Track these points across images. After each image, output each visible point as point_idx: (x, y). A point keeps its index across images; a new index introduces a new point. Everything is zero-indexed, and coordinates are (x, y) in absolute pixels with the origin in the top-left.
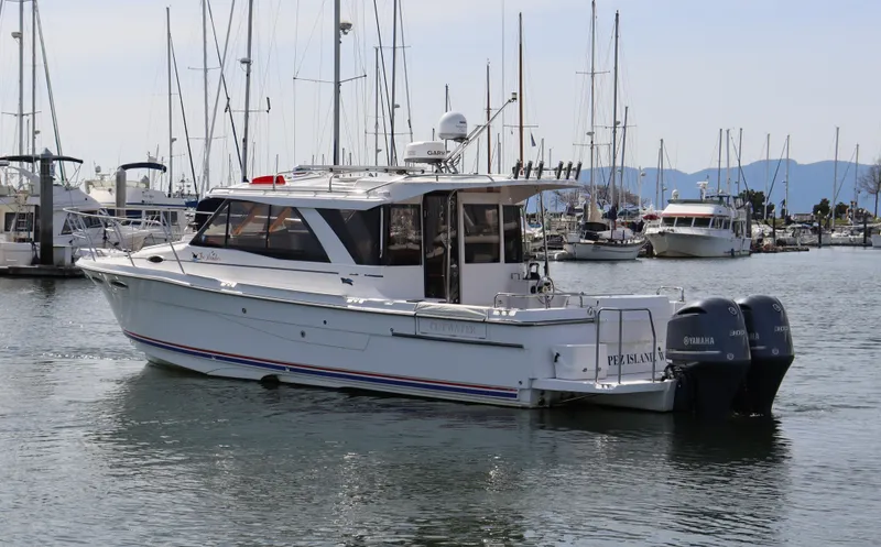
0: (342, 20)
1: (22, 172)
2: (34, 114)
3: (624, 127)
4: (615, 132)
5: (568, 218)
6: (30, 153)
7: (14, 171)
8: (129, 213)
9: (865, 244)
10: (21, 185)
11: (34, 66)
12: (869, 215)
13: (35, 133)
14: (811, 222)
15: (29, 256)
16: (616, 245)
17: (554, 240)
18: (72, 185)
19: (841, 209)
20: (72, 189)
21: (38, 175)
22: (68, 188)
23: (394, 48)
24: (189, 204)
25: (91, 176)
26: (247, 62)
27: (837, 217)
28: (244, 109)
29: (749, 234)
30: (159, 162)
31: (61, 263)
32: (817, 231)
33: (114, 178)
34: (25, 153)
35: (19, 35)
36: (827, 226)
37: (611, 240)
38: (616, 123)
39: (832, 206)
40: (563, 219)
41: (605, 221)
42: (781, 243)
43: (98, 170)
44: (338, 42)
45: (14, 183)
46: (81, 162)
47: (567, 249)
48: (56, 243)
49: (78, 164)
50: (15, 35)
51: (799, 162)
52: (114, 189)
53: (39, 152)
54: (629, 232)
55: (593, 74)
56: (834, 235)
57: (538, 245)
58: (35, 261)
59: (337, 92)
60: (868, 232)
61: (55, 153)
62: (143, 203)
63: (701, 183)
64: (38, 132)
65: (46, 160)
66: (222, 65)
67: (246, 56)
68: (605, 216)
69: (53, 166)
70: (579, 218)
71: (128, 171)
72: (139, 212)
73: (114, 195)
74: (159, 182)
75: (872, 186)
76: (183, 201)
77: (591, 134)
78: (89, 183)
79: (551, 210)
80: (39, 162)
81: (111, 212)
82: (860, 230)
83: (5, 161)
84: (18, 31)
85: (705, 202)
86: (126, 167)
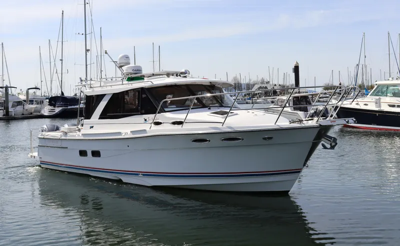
0: (87, 49)
6: (2, 86)
8: (30, 101)
15: (2, 114)
21: (4, 92)
22: (13, 95)
24: (47, 98)
25: (20, 92)
26: (62, 60)
28: (61, 72)
30: (38, 87)
31: (11, 116)
33: (26, 92)
43: (21, 90)
44: (86, 55)
46: (16, 88)
48: (10, 110)
52: (26, 95)
53: (5, 86)
58: (4, 115)
59: (86, 68)
61: (9, 86)
62: (34, 98)
64: (4, 80)
65: (7, 88)
66: (55, 61)
67: (61, 59)
69: (9, 89)
72: (33, 101)
74: (38, 93)
76: (45, 98)
78: (19, 94)
80: (4, 88)
81: (25, 101)
86: (29, 89)
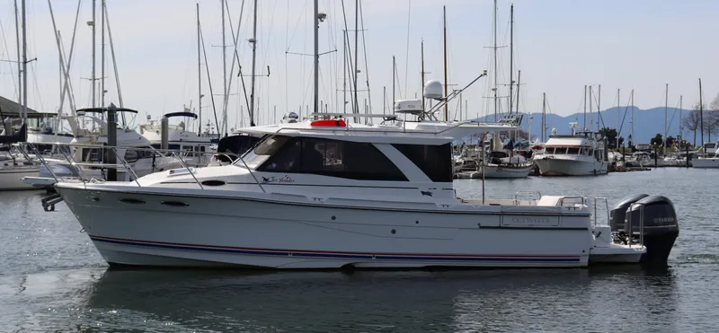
0: (320, 11)
1: (95, 120)
2: (103, 78)
3: (518, 85)
4: (511, 88)
5: (480, 149)
6: (101, 106)
7: (89, 119)
8: (171, 147)
9: (688, 165)
10: (94, 128)
11: (103, 44)
12: (689, 145)
13: (104, 92)
14: (649, 150)
16: (514, 167)
17: (470, 164)
18: (130, 128)
19: (670, 141)
20: (130, 131)
21: (106, 121)
22: (127, 131)
23: (356, 31)
24: (213, 141)
25: (145, 122)
26: (253, 41)
27: (667, 146)
28: (251, 74)
29: (606, 159)
30: (192, 112)
32: (654, 156)
33: (160, 123)
34: (97, 106)
35: (92, 24)
36: (661, 153)
37: (509, 164)
38: (512, 82)
39: (664, 138)
40: (476, 150)
41: (505, 151)
42: (629, 165)
43: (149, 118)
44: (316, 27)
45: (89, 127)
46: (137, 112)
47: (479, 170)
48: (118, 169)
49: (134, 114)
50: (89, 24)
51: (640, 108)
52: (160, 131)
53: (107, 105)
54: (522, 158)
55: (496, 48)
56: (666, 159)
57: (459, 167)
59: (316, 62)
60: (690, 157)
61: (118, 106)
62: (181, 141)
63: (572, 123)
64: (106, 91)
65: (112, 111)
66: (236, 44)
67: (252, 37)
68: (505, 147)
69: (117, 116)
70: (487, 148)
71: (170, 119)
72: (178, 147)
73: (160, 135)
74: (192, 126)
75: (691, 124)
76: (208, 139)
77: (495, 90)
78: (142, 127)
79: (468, 143)
80: (106, 112)
81: (157, 146)
82: (684, 156)
83: (82, 112)
84: (92, 20)
85: (576, 137)
86: (168, 115)
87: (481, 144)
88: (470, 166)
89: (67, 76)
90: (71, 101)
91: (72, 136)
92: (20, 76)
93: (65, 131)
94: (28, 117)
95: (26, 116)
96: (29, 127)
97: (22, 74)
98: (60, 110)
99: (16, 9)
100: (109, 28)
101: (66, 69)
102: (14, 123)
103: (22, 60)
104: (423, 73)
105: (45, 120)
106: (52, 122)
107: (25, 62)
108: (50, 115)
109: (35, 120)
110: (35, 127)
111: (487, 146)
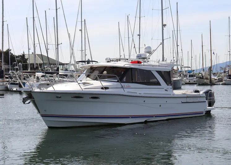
0: (164, 23)
2: (85, 50)
5: (224, 74)
7: (80, 65)
11: (85, 38)
13: (86, 55)
17: (220, 79)
23: (177, 30)
26: (139, 35)
28: (139, 47)
34: (83, 60)
35: (81, 30)
40: (223, 74)
44: (163, 29)
47: (224, 82)
50: (80, 30)
53: (87, 60)
55: (229, 36)
57: (216, 81)
59: (163, 42)
61: (91, 60)
65: (88, 62)
66: (133, 36)
70: (227, 74)
77: (229, 52)
79: (219, 72)
80: (86, 62)
83: (78, 62)
84: (81, 29)
87: (225, 72)
88: (220, 80)
89: (72, 49)
90: (74, 59)
91: (75, 71)
92: (56, 50)
93: (72, 70)
94: (59, 65)
95: (58, 64)
96: (60, 68)
97: (57, 49)
98: (70, 62)
99: (55, 26)
100: (87, 32)
101: (72, 47)
102: (54, 67)
103: (57, 44)
104: (202, 46)
105: (65, 66)
106: (67, 67)
107: (58, 45)
108: (67, 64)
109: (62, 66)
110: (62, 68)
111: (227, 73)
